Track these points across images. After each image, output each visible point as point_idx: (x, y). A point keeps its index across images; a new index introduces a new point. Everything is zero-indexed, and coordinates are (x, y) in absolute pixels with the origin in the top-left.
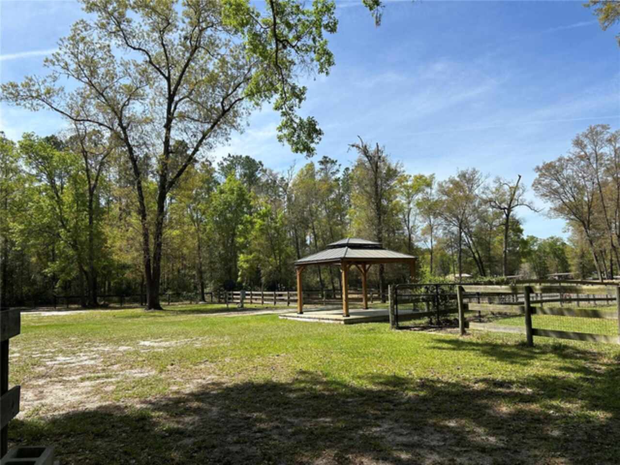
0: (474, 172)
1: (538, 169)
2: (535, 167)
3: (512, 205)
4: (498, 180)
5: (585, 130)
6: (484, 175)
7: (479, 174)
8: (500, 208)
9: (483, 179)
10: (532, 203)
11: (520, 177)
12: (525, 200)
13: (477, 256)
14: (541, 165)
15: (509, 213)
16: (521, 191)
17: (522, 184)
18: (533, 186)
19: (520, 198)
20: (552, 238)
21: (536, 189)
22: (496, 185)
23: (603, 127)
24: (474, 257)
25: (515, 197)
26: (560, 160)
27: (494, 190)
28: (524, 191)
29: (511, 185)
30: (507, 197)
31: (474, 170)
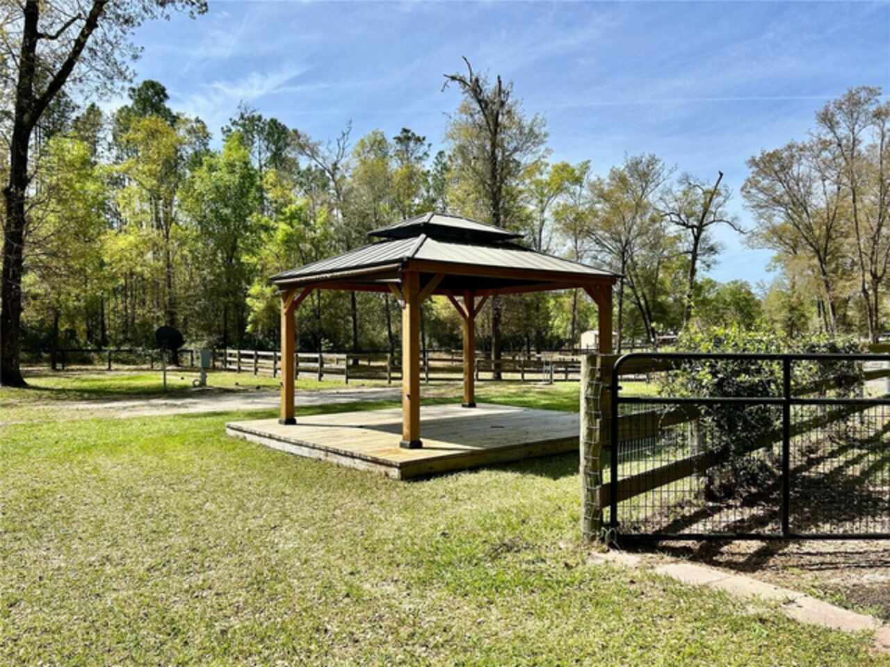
0: (653, 161)
1: (753, 162)
3: (705, 222)
4: (685, 179)
5: (840, 95)
7: (660, 164)
8: (686, 225)
9: (665, 173)
10: (736, 218)
11: (721, 174)
12: (726, 214)
14: (758, 156)
15: (699, 234)
16: (721, 199)
17: (725, 186)
18: (742, 190)
19: (720, 209)
21: (747, 195)
22: (684, 187)
23: (872, 92)
25: (712, 209)
26: (790, 147)
27: (679, 194)
28: (726, 198)
29: (706, 188)
30: (698, 209)
31: (653, 158)
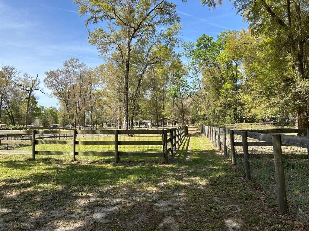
2: (46, 72)
3: (32, 89)
4: (26, 75)
6: (18, 71)
8: (26, 90)
9: (17, 73)
11: (38, 75)
13: (11, 114)
14: (49, 72)
15: (31, 93)
16: (38, 83)
17: (39, 79)
18: (44, 81)
19: (37, 86)
20: (51, 107)
21: (46, 83)
22: (25, 78)
23: (77, 60)
24: (9, 115)
25: (35, 85)
27: (23, 80)
29: (33, 79)
30: (31, 85)
